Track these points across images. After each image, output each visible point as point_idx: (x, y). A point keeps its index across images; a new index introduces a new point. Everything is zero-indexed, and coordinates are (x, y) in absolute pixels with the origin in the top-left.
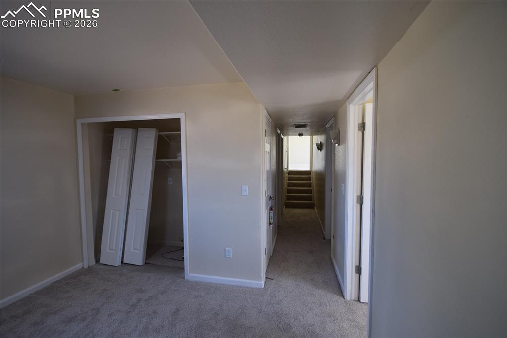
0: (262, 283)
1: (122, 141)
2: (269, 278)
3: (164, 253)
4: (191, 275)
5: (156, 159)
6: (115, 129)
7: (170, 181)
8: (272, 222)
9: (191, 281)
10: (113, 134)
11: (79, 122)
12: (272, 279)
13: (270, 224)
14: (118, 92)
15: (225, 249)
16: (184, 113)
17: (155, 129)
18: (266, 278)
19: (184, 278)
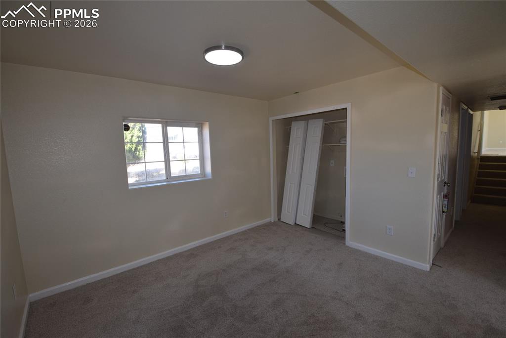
0: (427, 267)
1: (297, 131)
2: (437, 265)
3: (326, 223)
4: (351, 243)
5: (323, 144)
6: (293, 122)
7: (332, 163)
8: (445, 210)
9: (352, 248)
10: (291, 125)
11: (271, 119)
12: (440, 267)
13: (443, 212)
14: (297, 94)
15: (386, 227)
16: (350, 104)
17: (322, 120)
18: (433, 264)
19: (345, 244)
